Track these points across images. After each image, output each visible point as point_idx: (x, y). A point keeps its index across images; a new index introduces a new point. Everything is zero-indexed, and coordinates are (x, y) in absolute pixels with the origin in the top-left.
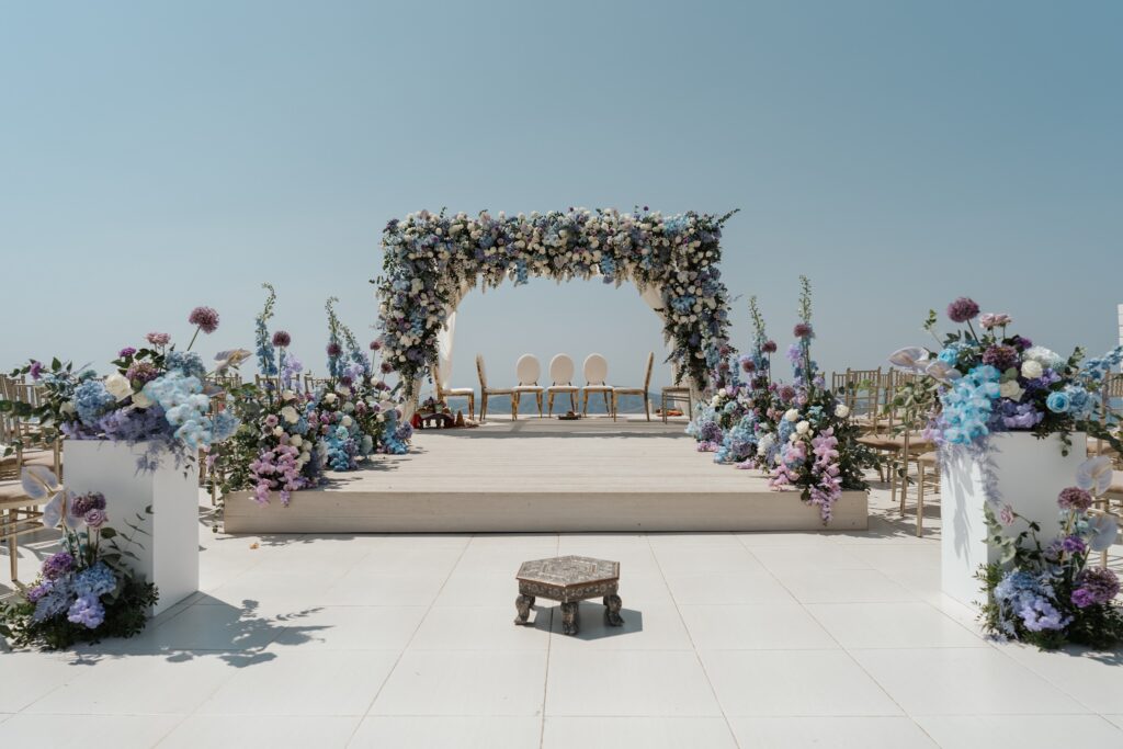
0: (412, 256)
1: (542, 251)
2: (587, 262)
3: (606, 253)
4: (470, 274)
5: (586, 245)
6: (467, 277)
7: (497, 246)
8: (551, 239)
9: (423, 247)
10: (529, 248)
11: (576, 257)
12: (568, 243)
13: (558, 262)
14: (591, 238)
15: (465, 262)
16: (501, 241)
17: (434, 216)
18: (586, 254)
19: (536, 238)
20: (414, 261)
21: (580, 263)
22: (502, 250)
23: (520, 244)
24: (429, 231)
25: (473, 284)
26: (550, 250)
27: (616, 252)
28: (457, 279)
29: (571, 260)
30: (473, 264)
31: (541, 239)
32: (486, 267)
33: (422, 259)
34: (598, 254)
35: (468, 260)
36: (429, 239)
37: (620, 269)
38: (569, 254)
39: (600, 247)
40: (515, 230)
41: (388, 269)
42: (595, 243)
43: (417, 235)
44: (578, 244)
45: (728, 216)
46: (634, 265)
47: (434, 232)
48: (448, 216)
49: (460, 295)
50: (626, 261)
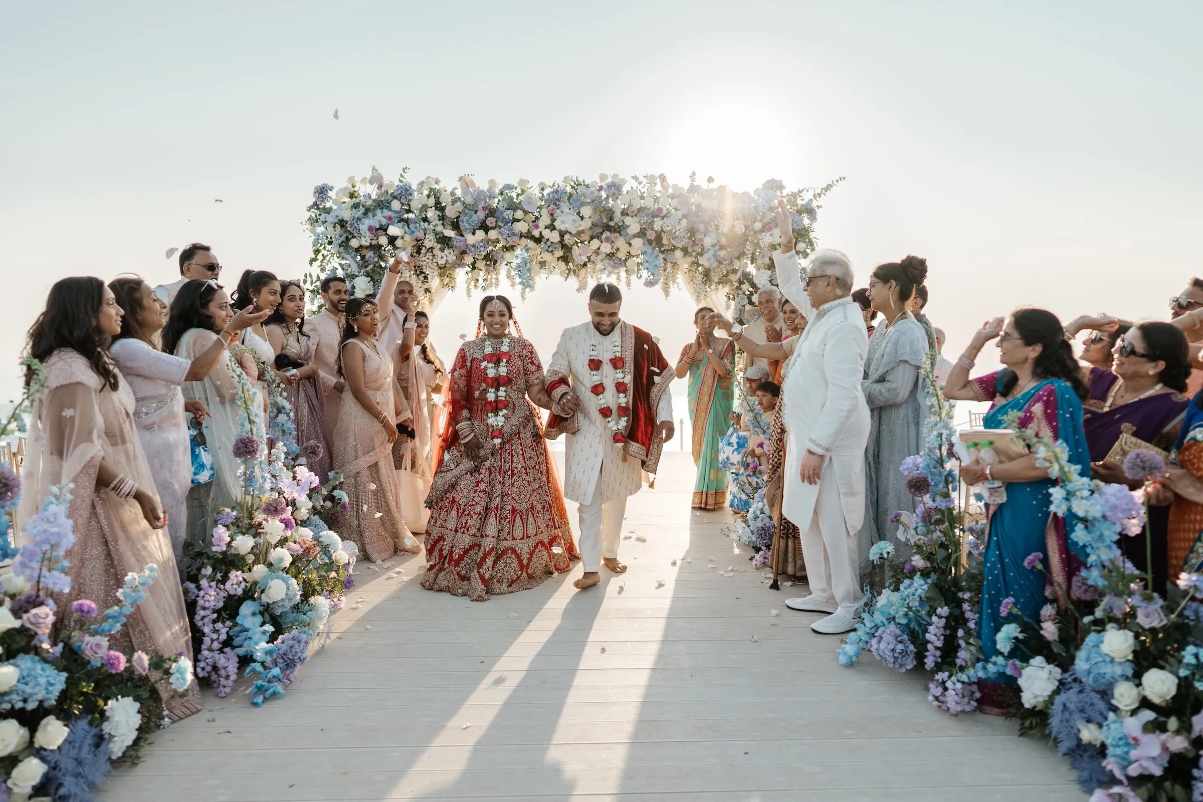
0: (354, 243)
1: (555, 237)
2: (622, 255)
3: (650, 242)
4: (445, 271)
5: (619, 230)
6: (441, 275)
7: (486, 229)
8: (567, 221)
9: (370, 229)
10: (536, 233)
11: (606, 248)
12: (594, 225)
13: (579, 254)
14: (628, 220)
15: (437, 252)
16: (490, 221)
17: (392, 180)
18: (620, 243)
19: (545, 220)
20: (357, 250)
21: (610, 256)
22: (493, 234)
23: (522, 227)
24: (382, 204)
25: (450, 285)
26: (567, 237)
27: (665, 241)
28: (426, 277)
29: (597, 252)
30: (449, 256)
31: (553, 220)
32: (468, 259)
33: (371, 247)
34: (638, 243)
35: (442, 250)
36: (379, 218)
37: (669, 265)
38: (595, 243)
39: (642, 234)
40: (513, 207)
41: (316, 264)
42: (633, 226)
43: (362, 210)
44: (608, 228)
45: (828, 188)
46: (690, 259)
47: (388, 208)
48: (413, 181)
49: (431, 301)
50: (678, 254)
